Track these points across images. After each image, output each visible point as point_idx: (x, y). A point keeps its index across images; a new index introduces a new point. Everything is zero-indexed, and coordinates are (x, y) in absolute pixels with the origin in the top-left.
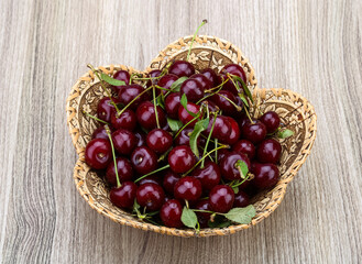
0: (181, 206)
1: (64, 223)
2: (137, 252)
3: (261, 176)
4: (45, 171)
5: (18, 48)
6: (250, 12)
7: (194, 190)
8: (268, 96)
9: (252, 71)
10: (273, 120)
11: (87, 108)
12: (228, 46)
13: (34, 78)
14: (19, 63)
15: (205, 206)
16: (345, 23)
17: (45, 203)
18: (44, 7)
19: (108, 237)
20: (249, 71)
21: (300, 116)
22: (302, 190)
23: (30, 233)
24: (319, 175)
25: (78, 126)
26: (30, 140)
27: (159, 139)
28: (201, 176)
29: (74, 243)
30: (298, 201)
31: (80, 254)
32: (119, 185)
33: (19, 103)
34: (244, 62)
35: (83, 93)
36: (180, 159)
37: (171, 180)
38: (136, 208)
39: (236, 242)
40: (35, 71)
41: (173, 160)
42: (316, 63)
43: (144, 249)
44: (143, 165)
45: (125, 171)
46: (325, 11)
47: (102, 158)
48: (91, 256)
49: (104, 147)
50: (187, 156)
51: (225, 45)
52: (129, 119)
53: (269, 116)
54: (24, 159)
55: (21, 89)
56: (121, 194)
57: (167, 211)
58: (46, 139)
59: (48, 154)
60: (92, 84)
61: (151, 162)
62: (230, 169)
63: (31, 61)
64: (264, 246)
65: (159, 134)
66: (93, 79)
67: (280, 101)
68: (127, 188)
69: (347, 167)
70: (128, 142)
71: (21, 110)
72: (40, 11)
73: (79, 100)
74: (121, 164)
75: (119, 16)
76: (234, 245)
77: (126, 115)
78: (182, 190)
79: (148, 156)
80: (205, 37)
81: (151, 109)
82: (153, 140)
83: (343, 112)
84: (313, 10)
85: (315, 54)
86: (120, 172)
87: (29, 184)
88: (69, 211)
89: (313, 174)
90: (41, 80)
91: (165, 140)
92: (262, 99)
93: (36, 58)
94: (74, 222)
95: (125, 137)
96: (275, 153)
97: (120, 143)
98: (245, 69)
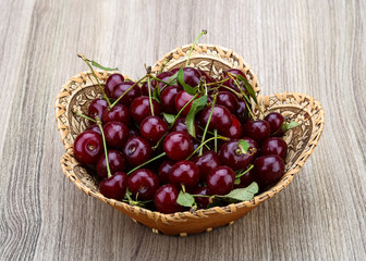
0: (177, 191)
1: (49, 229)
2: (129, 255)
3: (264, 168)
4: (31, 184)
5: (9, 80)
6: (254, 52)
7: (191, 173)
8: (272, 102)
9: (255, 78)
10: (278, 121)
11: (77, 109)
12: (229, 54)
13: (24, 105)
14: (9, 92)
15: (204, 192)
16: (354, 61)
17: (30, 211)
18: (37, 47)
19: (98, 242)
20: (252, 78)
21: (307, 115)
22: (311, 200)
23: (12, 237)
24: (329, 188)
25: (67, 124)
26: (17, 157)
27: (154, 127)
28: (199, 163)
29: (60, 247)
30: (306, 211)
31: (66, 256)
32: (110, 175)
33: (6, 126)
34: (246, 69)
35: (74, 93)
36: (176, 145)
37: (166, 169)
38: (128, 195)
39: (238, 247)
40: (25, 100)
41: (169, 146)
42: (324, 93)
43: (137, 252)
44: (136, 154)
45: (117, 163)
46: (333, 51)
47: (92, 151)
48: (78, 258)
49: (95, 139)
50: (183, 141)
51: (225, 53)
52: (122, 114)
53: (273, 117)
54: (9, 174)
55: (9, 113)
56: (111, 184)
57: (161, 196)
58: (34, 157)
59: (35, 169)
60: (83, 86)
61: (145, 152)
62: (231, 156)
63: (21, 91)
64: (269, 250)
65: (154, 121)
66: (85, 82)
67: (285, 105)
68: (118, 178)
69: (359, 181)
70: (121, 133)
71: (9, 131)
72: (33, 50)
73: (69, 100)
74: (113, 156)
75: (115, 54)
76: (236, 250)
77: (119, 109)
78: (177, 173)
79: (141, 145)
80: (205, 46)
81: (146, 102)
82: (147, 128)
83: (353, 135)
84: (320, 50)
85: (323, 86)
86: (111, 163)
87: (14, 195)
88: (56, 218)
89: (323, 187)
90: (32, 107)
91: (160, 128)
92: (267, 106)
93: (27, 89)
94: (60, 228)
95: (117, 128)
96: (279, 150)
97: (111, 134)
98: (248, 77)
